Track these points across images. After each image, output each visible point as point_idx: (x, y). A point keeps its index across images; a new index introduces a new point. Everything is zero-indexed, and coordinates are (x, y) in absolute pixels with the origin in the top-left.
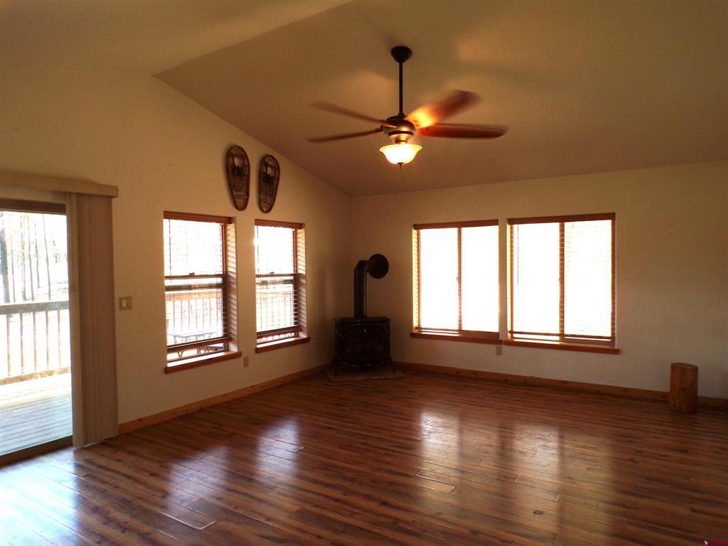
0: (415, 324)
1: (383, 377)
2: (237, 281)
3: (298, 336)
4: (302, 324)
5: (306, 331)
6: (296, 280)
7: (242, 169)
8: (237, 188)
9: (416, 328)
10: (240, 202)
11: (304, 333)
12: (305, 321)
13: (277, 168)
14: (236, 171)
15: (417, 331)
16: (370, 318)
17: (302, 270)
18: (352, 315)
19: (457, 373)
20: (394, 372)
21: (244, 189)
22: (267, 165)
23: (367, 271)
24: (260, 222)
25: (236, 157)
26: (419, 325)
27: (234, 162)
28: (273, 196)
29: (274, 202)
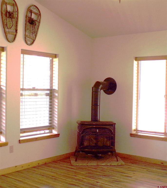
0: (134, 127)
1: (109, 164)
2: (6, 92)
3: (52, 132)
4: (54, 124)
5: (57, 129)
6: (51, 94)
7: (12, 13)
8: (8, 26)
9: (135, 130)
10: (10, 37)
11: (56, 130)
12: (56, 122)
13: (39, 15)
14: (8, 15)
15: (134, 132)
16: (102, 122)
17: (55, 87)
18: (90, 120)
19: (162, 163)
20: (117, 161)
21: (13, 28)
22: (31, 12)
23: (101, 89)
24: (24, 52)
25: (8, 4)
26: (136, 128)
27: (6, 8)
28: (35, 33)
29: (35, 38)
